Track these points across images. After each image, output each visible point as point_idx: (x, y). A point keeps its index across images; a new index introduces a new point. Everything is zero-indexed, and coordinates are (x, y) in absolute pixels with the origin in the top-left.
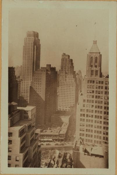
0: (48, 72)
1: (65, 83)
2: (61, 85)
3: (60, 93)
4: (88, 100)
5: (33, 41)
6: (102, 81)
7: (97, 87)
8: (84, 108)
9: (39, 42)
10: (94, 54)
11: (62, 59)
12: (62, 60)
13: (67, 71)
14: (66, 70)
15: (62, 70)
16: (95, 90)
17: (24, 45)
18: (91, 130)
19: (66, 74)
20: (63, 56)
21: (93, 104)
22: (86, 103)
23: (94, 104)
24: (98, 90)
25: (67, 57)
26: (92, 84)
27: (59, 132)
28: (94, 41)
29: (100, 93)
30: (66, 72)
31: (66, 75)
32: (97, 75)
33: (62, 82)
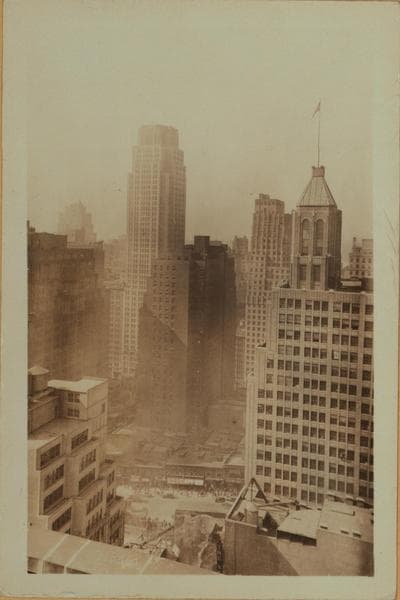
0: (198, 262)
1: (265, 294)
2: (251, 302)
3: (249, 328)
4: (280, 362)
5: (160, 158)
6: (323, 302)
7: (309, 319)
8: (269, 387)
9: (182, 160)
10: (313, 212)
11: (254, 215)
12: (255, 218)
13: (271, 256)
14: (271, 250)
15: (255, 250)
16: (302, 328)
17: (131, 171)
18: (293, 457)
19: (268, 265)
20: (258, 202)
21: (296, 374)
22: (275, 371)
23: (302, 375)
24: (312, 329)
25: (274, 208)
26: (293, 311)
27: (228, 460)
28: (314, 168)
29: (318, 341)
30: (268, 258)
31: (270, 268)
32: (319, 280)
33: (255, 294)
